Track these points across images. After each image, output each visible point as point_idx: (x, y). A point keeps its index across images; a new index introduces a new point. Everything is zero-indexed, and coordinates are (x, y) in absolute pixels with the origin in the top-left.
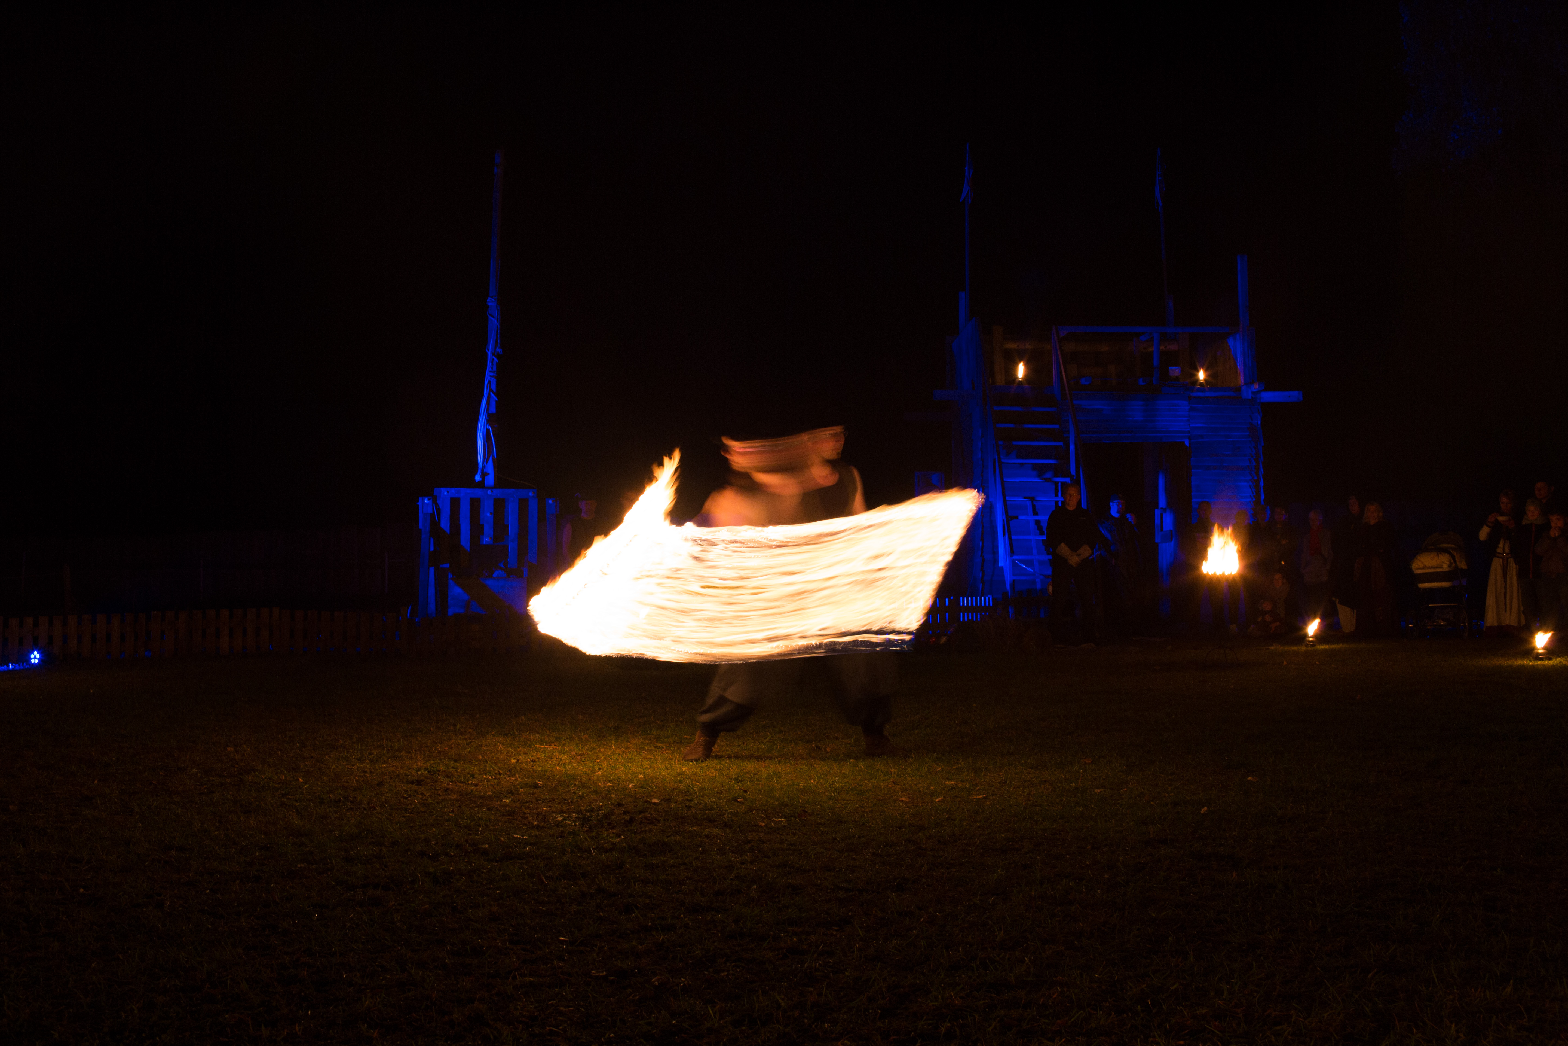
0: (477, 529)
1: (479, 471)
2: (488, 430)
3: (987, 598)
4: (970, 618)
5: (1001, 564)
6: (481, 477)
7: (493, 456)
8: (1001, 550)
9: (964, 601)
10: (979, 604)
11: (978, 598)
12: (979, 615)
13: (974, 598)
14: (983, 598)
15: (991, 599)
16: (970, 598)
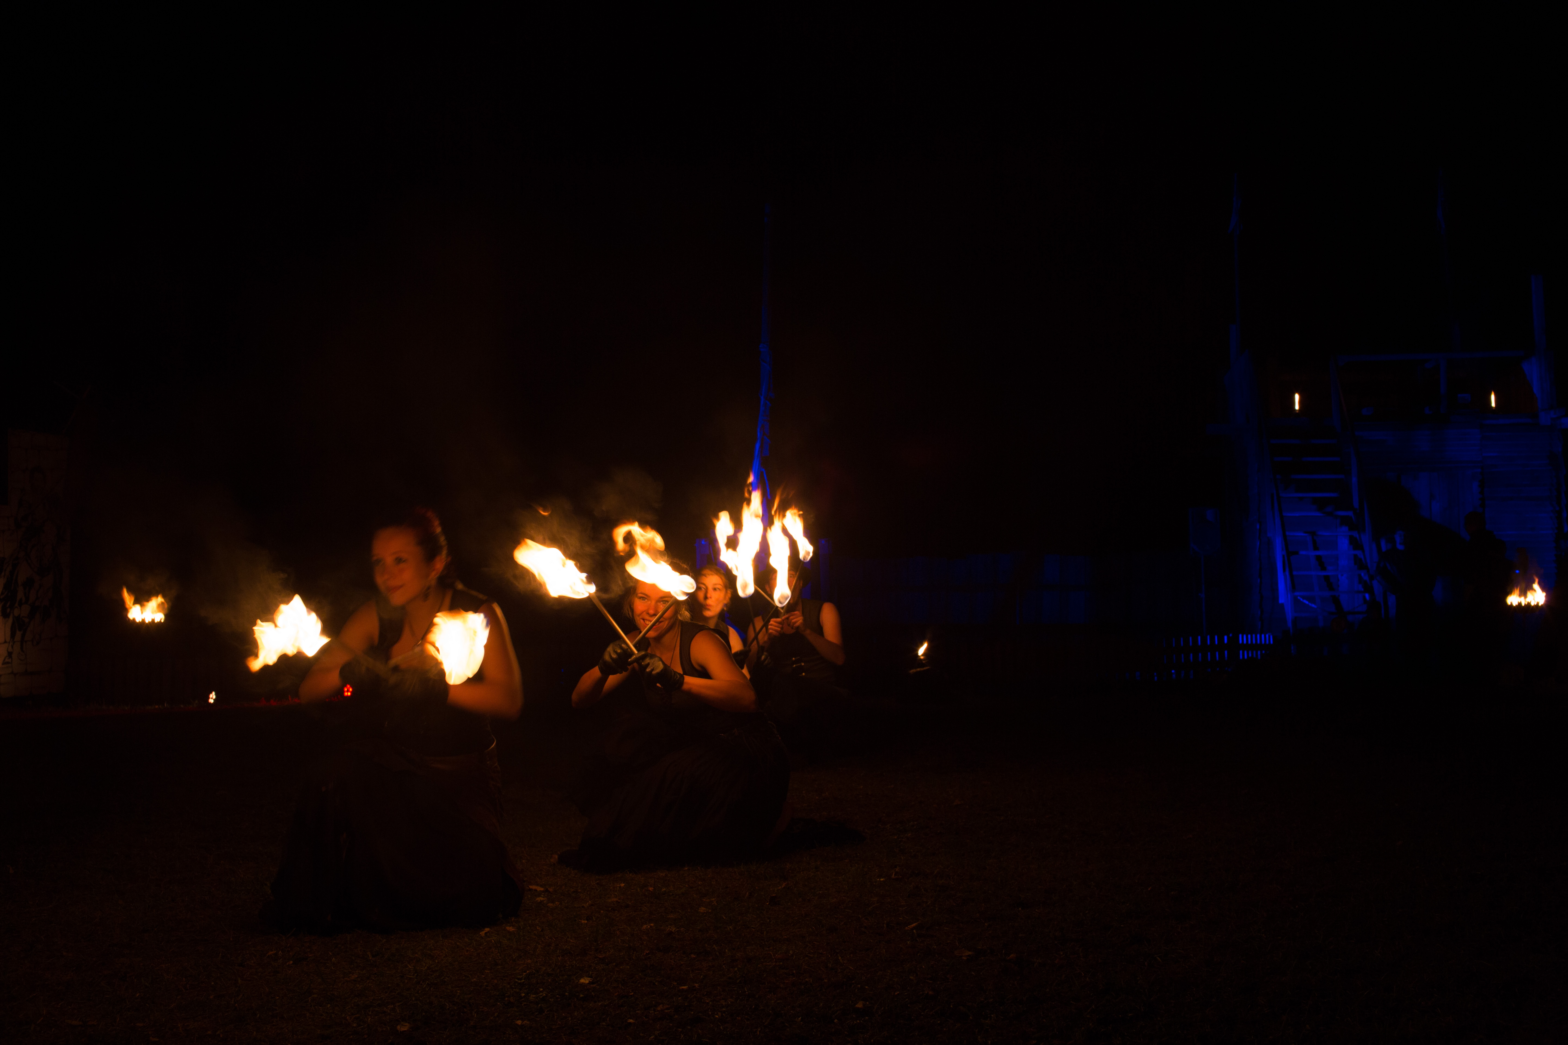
2: (762, 473)
3: (1267, 636)
4: (1250, 655)
5: (1281, 601)
8: (1281, 586)
9: (1243, 639)
10: (1259, 642)
11: (1258, 636)
12: (1259, 652)
13: (1254, 636)
14: (1263, 636)
15: (1271, 637)
16: (1249, 636)
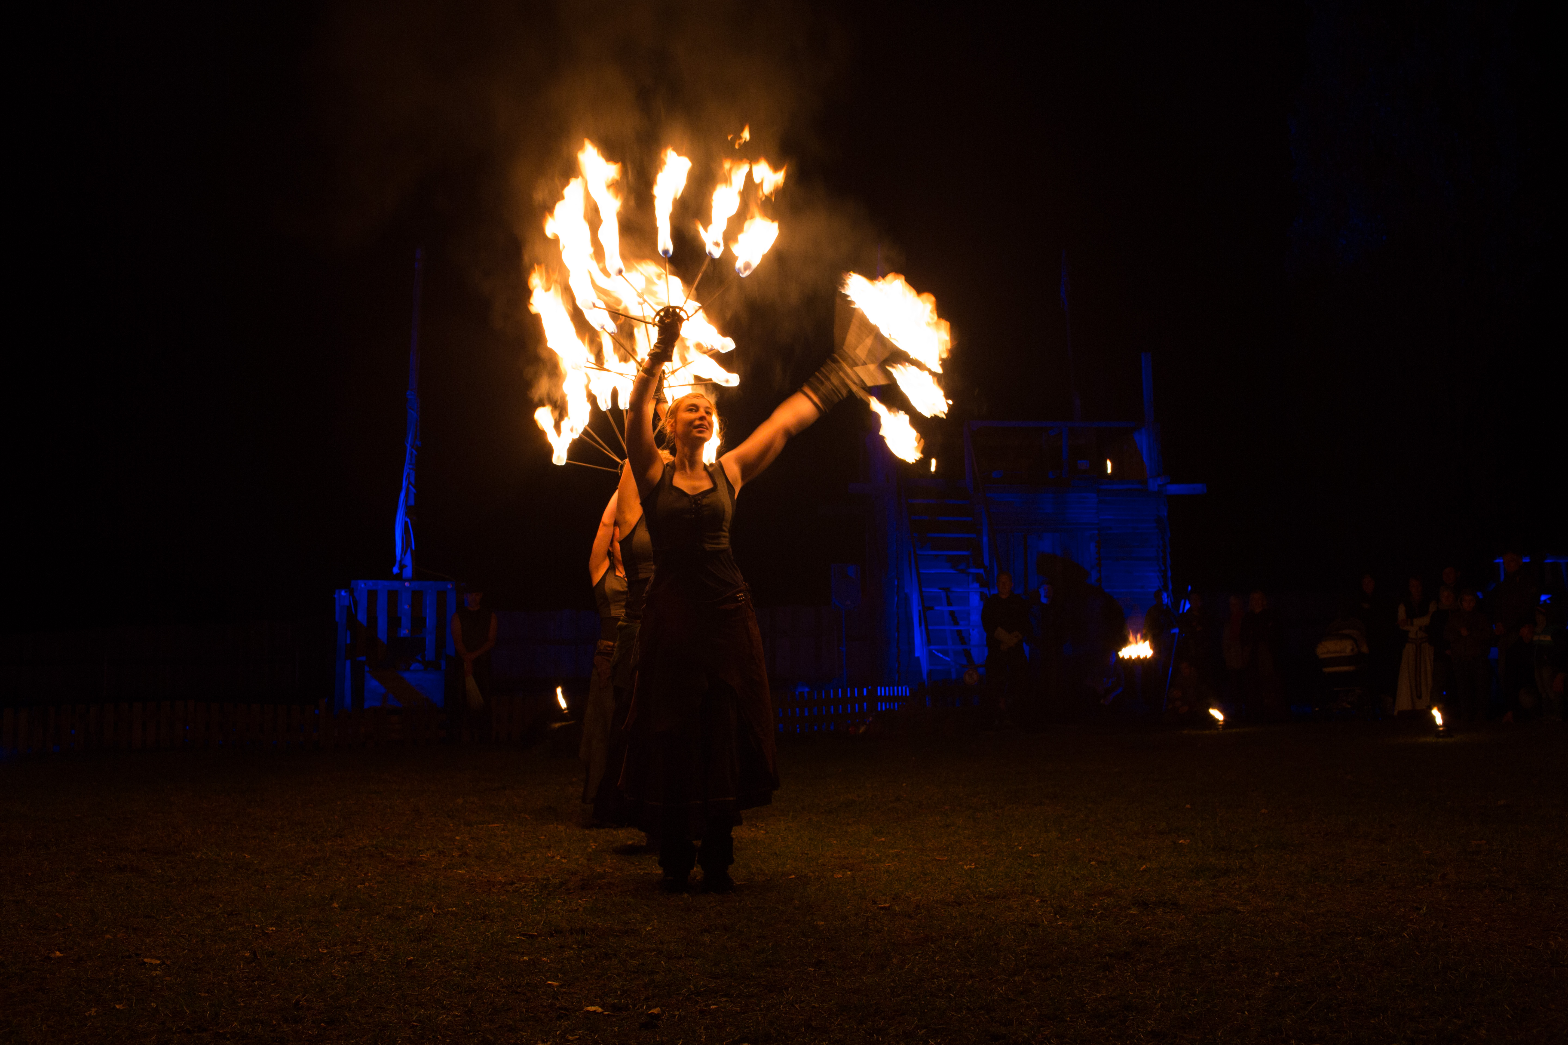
0: (394, 622)
1: (397, 564)
2: (406, 523)
3: (904, 688)
4: (888, 707)
5: (917, 654)
6: (399, 569)
7: (411, 548)
8: (918, 641)
9: (881, 691)
10: (896, 694)
11: (896, 688)
12: (896, 704)
13: (891, 688)
14: (900, 688)
15: (908, 689)
16: (887, 688)
